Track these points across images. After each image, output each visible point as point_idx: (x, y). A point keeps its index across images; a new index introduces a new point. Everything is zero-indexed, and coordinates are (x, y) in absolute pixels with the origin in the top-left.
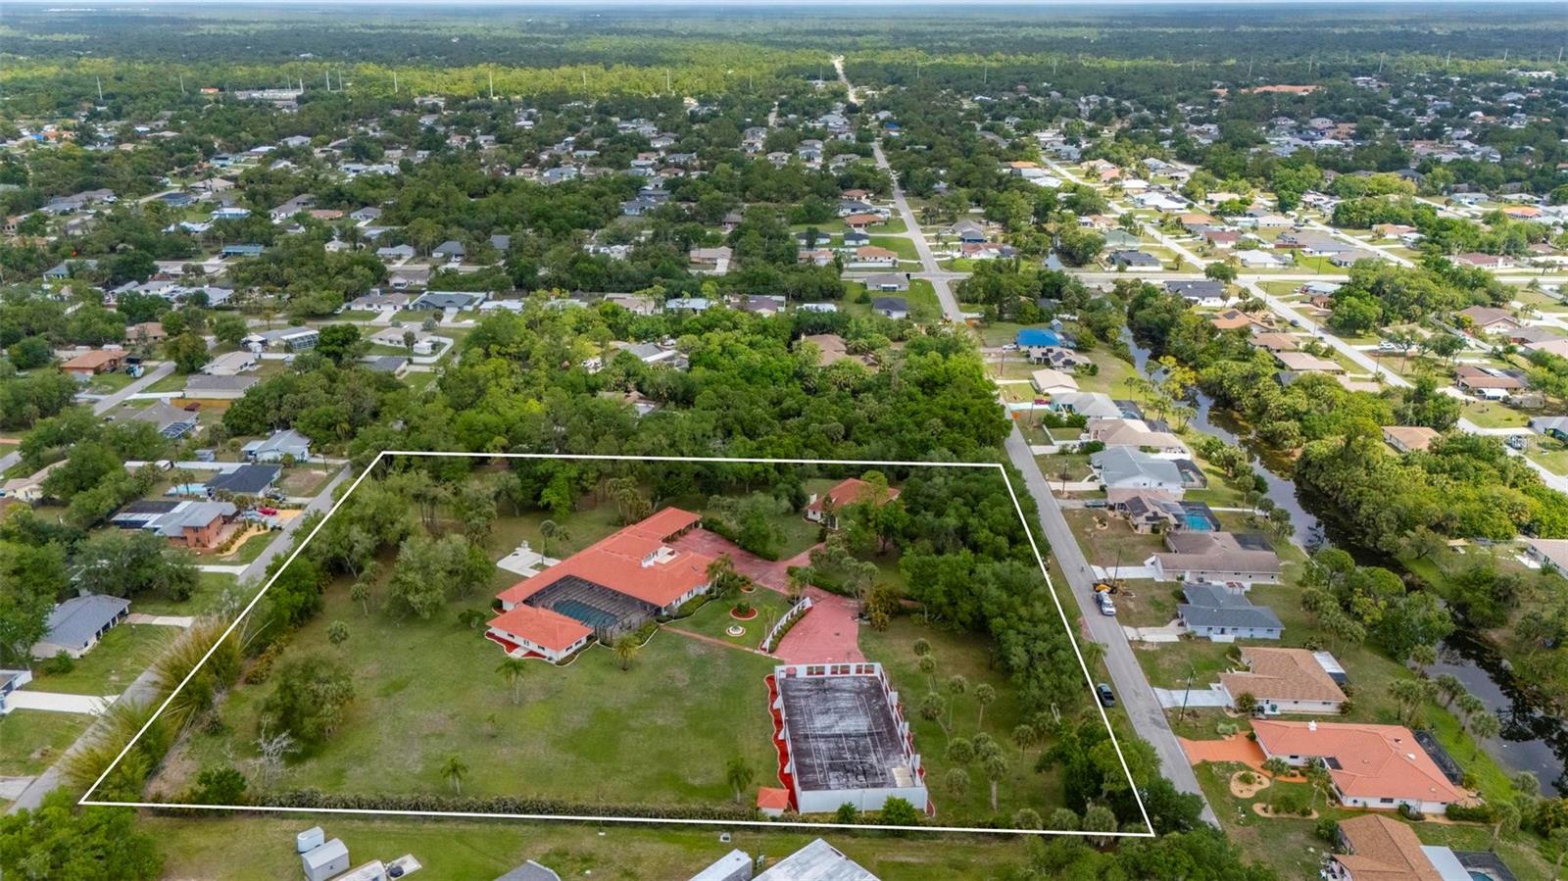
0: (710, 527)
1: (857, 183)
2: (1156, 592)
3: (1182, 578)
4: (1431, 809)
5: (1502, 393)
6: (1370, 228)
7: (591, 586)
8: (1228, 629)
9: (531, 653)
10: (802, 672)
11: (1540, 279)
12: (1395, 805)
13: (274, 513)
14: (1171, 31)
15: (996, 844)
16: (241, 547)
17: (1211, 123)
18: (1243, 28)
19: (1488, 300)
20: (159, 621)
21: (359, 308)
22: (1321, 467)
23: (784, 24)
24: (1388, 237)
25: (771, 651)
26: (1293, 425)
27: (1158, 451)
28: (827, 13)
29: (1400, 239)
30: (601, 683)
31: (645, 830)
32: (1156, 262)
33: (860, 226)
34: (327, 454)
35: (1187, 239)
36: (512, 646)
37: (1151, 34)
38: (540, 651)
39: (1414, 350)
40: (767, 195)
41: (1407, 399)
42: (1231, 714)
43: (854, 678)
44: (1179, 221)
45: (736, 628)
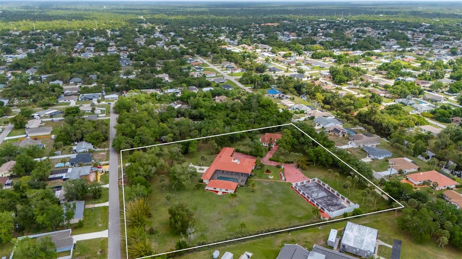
0: (237, 151)
1: (185, 53)
2: (357, 150)
3: (360, 146)
4: (453, 186)
5: (384, 95)
6: (321, 58)
7: (223, 172)
8: (381, 156)
9: (223, 193)
10: (299, 184)
11: (369, 68)
12: (446, 187)
13: (101, 168)
14: (227, 9)
15: (379, 215)
16: (100, 179)
17: (262, 33)
18: (245, 8)
19: (362, 73)
20: (96, 206)
21: (62, 101)
22: (365, 116)
23: (115, 7)
24: (327, 60)
25: (285, 180)
26: (352, 107)
27: (327, 117)
28: (125, 4)
29: (330, 61)
30: (250, 197)
31: (299, 231)
32: (282, 71)
33: (196, 65)
34: (99, 147)
35: (282, 64)
36: (217, 192)
37: (223, 10)
38: (226, 191)
39: (358, 87)
40: (162, 58)
41: (371, 98)
42: (398, 175)
43: (312, 183)
44: (277, 59)
45: (271, 176)
